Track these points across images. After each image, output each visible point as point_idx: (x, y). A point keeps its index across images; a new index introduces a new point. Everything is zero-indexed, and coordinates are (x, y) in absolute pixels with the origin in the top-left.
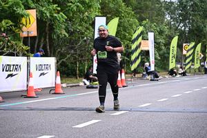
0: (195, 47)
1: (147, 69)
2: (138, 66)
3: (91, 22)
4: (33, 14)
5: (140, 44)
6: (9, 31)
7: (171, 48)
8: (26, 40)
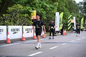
1: (73, 29)
2: (70, 28)
3: (54, 14)
4: (35, 12)
5: (71, 21)
6: (27, 17)
7: (81, 22)
8: (33, 20)
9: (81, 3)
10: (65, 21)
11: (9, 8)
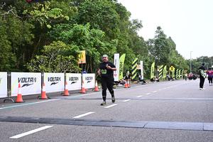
0: (163, 67)
1: (140, 79)
3: (112, 56)
5: (136, 66)
6: (72, 61)
7: (152, 68)
8: (80, 65)
9: (151, 41)
10: (127, 67)
11: (45, 46)
